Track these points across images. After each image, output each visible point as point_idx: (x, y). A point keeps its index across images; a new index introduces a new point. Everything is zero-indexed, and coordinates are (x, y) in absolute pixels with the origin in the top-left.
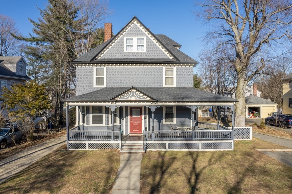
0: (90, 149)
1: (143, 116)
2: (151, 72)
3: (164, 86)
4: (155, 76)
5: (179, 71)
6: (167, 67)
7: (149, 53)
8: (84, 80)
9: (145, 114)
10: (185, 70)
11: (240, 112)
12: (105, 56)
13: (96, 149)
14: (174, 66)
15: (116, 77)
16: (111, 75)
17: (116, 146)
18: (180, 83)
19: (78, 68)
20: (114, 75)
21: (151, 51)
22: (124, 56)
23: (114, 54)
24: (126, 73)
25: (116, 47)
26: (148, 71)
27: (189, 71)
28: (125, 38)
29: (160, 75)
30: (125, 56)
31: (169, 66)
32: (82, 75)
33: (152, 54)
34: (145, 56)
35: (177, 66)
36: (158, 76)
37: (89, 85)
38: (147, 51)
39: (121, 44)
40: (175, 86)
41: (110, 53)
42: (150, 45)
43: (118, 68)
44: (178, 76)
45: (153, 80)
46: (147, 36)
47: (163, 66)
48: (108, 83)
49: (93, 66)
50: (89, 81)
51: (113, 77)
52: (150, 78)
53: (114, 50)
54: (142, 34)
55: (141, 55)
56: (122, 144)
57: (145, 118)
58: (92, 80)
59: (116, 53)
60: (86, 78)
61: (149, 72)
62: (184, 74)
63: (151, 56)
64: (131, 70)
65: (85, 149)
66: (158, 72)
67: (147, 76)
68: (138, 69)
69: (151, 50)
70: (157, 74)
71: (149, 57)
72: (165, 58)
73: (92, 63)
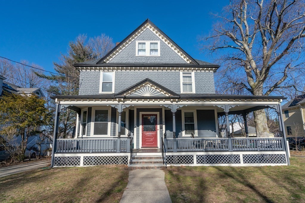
0: (85, 165)
2: (167, 77)
3: (182, 92)
4: (171, 82)
5: (198, 76)
6: (184, 72)
7: (163, 57)
8: (88, 85)
9: (161, 123)
10: (205, 75)
11: (263, 128)
12: (114, 60)
13: (94, 164)
14: (192, 71)
15: (126, 82)
16: (121, 80)
17: (123, 160)
18: (199, 89)
19: (83, 73)
20: (124, 80)
21: (166, 56)
22: (135, 60)
23: (124, 58)
24: (138, 78)
25: (127, 51)
26: (163, 75)
27: (209, 76)
28: (137, 42)
29: (176, 81)
30: (137, 61)
31: (186, 71)
32: (87, 80)
33: (167, 59)
34: (159, 60)
35: (195, 71)
36: (175, 82)
37: (93, 91)
38: (161, 56)
39: (132, 48)
40: (194, 92)
41: (119, 57)
42: (164, 49)
43: (128, 72)
44: (197, 82)
45: (169, 85)
46: (161, 40)
47: (179, 70)
48: (117, 88)
49: (100, 71)
50: (94, 87)
51: (122, 82)
52: (166, 83)
53: (125, 54)
54: (155, 39)
55: (155, 59)
56: (131, 156)
57: (161, 128)
58: (98, 86)
59: (127, 57)
60: (91, 84)
61: (164, 77)
62: (204, 79)
63: (166, 60)
64: (144, 75)
65: (79, 165)
66: (174, 77)
67: (161, 82)
68: (151, 74)
69: (165, 54)
70: (174, 79)
71: (164, 61)
72: (181, 62)
73: (98, 65)
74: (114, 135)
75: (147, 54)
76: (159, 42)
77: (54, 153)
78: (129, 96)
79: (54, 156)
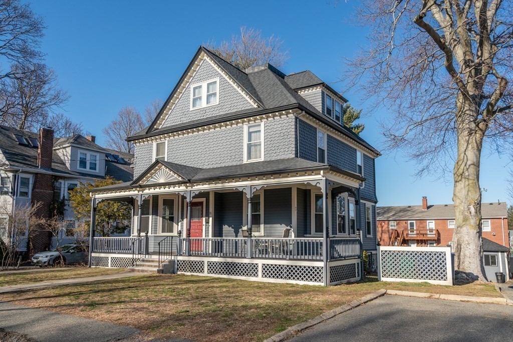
0: (112, 266)
1: (204, 219)
2: (226, 138)
3: (245, 161)
4: (232, 145)
5: (269, 128)
6: (250, 125)
7: (223, 105)
8: (142, 164)
9: (208, 215)
10: (280, 125)
11: (462, 217)
12: (167, 123)
14: (262, 121)
15: (179, 154)
16: (174, 152)
18: (271, 152)
19: (137, 148)
22: (190, 117)
24: (192, 146)
25: (181, 105)
26: (221, 136)
27: (286, 125)
28: (192, 87)
31: (252, 123)
32: (141, 157)
34: (217, 112)
35: (266, 120)
36: (236, 144)
38: (220, 102)
39: (187, 98)
40: (262, 159)
41: (173, 116)
42: (225, 91)
43: (182, 138)
44: (267, 140)
46: (220, 76)
47: (243, 124)
49: (152, 142)
51: (175, 155)
53: (178, 110)
54: (214, 74)
55: (212, 110)
57: (207, 222)
59: (180, 114)
61: (223, 138)
62: (279, 132)
63: (227, 110)
64: (199, 140)
65: (108, 266)
66: (236, 136)
68: (208, 136)
69: (226, 99)
70: (235, 139)
71: (222, 112)
72: (247, 108)
73: (149, 135)
74: (155, 233)
75: (203, 104)
76: (217, 79)
77: (91, 252)
78: (147, 184)
79: (91, 255)
